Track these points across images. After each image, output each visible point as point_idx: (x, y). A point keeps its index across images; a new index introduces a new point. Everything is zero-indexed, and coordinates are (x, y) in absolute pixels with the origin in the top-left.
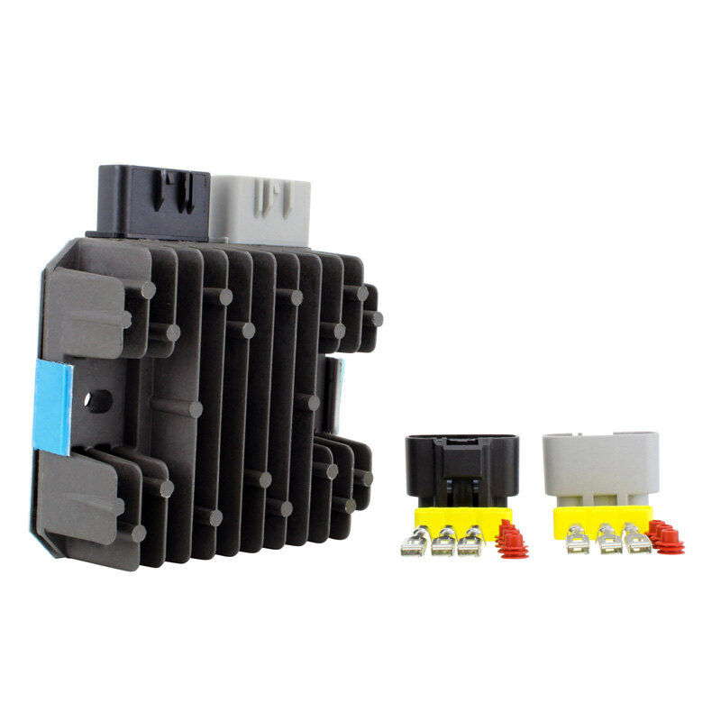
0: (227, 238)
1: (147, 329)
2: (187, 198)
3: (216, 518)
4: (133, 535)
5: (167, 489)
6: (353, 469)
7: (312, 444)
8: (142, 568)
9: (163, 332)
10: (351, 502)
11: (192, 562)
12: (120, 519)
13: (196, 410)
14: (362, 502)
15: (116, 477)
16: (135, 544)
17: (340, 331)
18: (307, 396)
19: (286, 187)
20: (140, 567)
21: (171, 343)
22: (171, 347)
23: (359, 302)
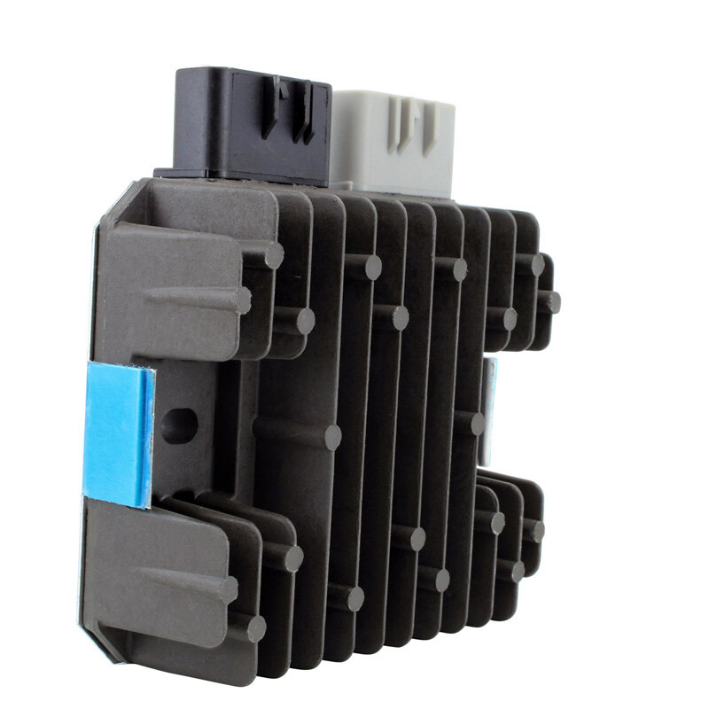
0: (351, 183)
1: (272, 315)
2: (307, 120)
3: (356, 599)
4: (248, 631)
5: (293, 559)
6: (522, 518)
7: (475, 485)
8: (260, 681)
9: (292, 320)
10: (518, 566)
11: (325, 665)
12: (233, 608)
13: (333, 437)
14: (531, 566)
15: (228, 543)
16: (252, 645)
17: (510, 319)
18: (470, 414)
19: (428, 111)
20: (257, 678)
21: (302, 337)
22: (301, 343)
23: (533, 277)
